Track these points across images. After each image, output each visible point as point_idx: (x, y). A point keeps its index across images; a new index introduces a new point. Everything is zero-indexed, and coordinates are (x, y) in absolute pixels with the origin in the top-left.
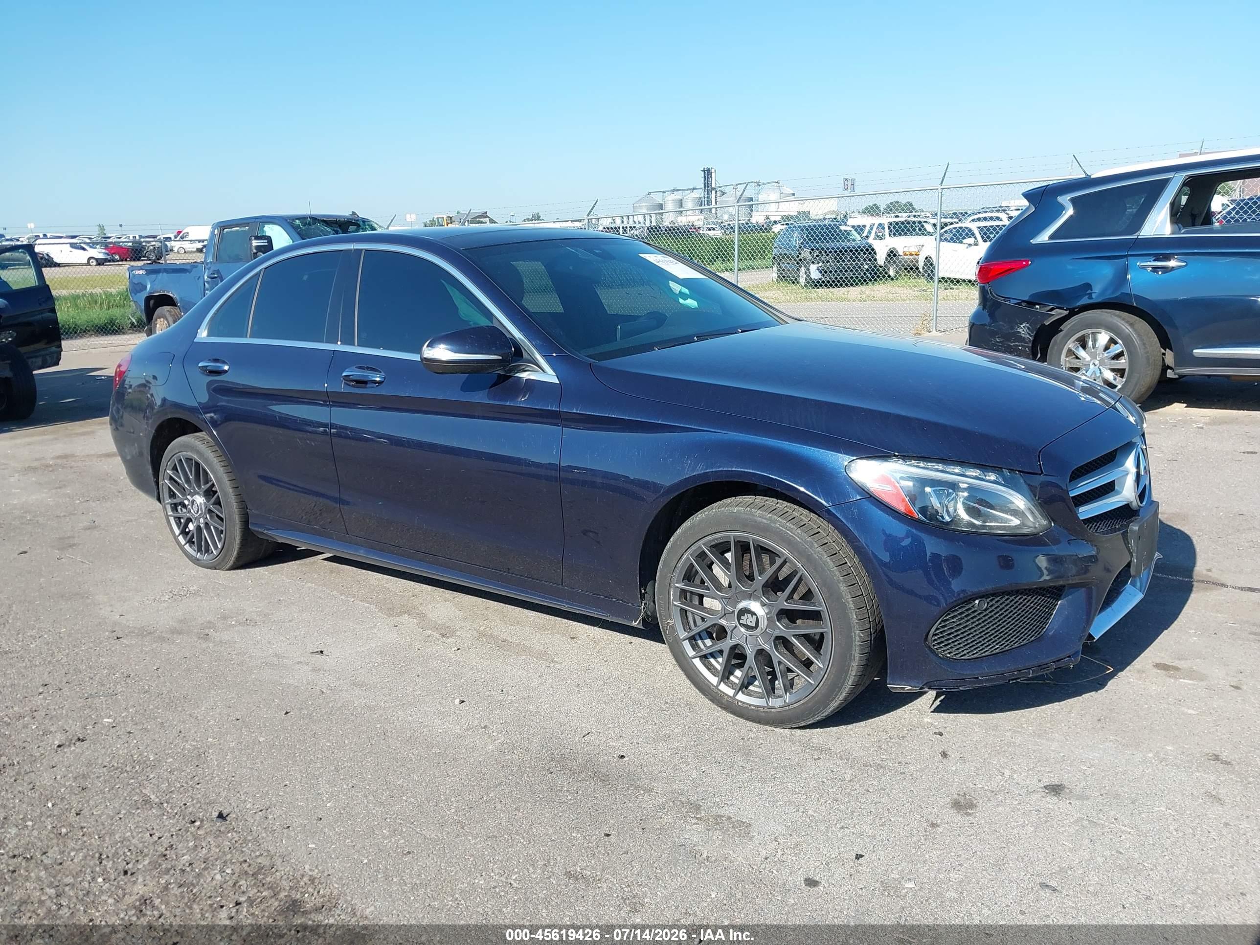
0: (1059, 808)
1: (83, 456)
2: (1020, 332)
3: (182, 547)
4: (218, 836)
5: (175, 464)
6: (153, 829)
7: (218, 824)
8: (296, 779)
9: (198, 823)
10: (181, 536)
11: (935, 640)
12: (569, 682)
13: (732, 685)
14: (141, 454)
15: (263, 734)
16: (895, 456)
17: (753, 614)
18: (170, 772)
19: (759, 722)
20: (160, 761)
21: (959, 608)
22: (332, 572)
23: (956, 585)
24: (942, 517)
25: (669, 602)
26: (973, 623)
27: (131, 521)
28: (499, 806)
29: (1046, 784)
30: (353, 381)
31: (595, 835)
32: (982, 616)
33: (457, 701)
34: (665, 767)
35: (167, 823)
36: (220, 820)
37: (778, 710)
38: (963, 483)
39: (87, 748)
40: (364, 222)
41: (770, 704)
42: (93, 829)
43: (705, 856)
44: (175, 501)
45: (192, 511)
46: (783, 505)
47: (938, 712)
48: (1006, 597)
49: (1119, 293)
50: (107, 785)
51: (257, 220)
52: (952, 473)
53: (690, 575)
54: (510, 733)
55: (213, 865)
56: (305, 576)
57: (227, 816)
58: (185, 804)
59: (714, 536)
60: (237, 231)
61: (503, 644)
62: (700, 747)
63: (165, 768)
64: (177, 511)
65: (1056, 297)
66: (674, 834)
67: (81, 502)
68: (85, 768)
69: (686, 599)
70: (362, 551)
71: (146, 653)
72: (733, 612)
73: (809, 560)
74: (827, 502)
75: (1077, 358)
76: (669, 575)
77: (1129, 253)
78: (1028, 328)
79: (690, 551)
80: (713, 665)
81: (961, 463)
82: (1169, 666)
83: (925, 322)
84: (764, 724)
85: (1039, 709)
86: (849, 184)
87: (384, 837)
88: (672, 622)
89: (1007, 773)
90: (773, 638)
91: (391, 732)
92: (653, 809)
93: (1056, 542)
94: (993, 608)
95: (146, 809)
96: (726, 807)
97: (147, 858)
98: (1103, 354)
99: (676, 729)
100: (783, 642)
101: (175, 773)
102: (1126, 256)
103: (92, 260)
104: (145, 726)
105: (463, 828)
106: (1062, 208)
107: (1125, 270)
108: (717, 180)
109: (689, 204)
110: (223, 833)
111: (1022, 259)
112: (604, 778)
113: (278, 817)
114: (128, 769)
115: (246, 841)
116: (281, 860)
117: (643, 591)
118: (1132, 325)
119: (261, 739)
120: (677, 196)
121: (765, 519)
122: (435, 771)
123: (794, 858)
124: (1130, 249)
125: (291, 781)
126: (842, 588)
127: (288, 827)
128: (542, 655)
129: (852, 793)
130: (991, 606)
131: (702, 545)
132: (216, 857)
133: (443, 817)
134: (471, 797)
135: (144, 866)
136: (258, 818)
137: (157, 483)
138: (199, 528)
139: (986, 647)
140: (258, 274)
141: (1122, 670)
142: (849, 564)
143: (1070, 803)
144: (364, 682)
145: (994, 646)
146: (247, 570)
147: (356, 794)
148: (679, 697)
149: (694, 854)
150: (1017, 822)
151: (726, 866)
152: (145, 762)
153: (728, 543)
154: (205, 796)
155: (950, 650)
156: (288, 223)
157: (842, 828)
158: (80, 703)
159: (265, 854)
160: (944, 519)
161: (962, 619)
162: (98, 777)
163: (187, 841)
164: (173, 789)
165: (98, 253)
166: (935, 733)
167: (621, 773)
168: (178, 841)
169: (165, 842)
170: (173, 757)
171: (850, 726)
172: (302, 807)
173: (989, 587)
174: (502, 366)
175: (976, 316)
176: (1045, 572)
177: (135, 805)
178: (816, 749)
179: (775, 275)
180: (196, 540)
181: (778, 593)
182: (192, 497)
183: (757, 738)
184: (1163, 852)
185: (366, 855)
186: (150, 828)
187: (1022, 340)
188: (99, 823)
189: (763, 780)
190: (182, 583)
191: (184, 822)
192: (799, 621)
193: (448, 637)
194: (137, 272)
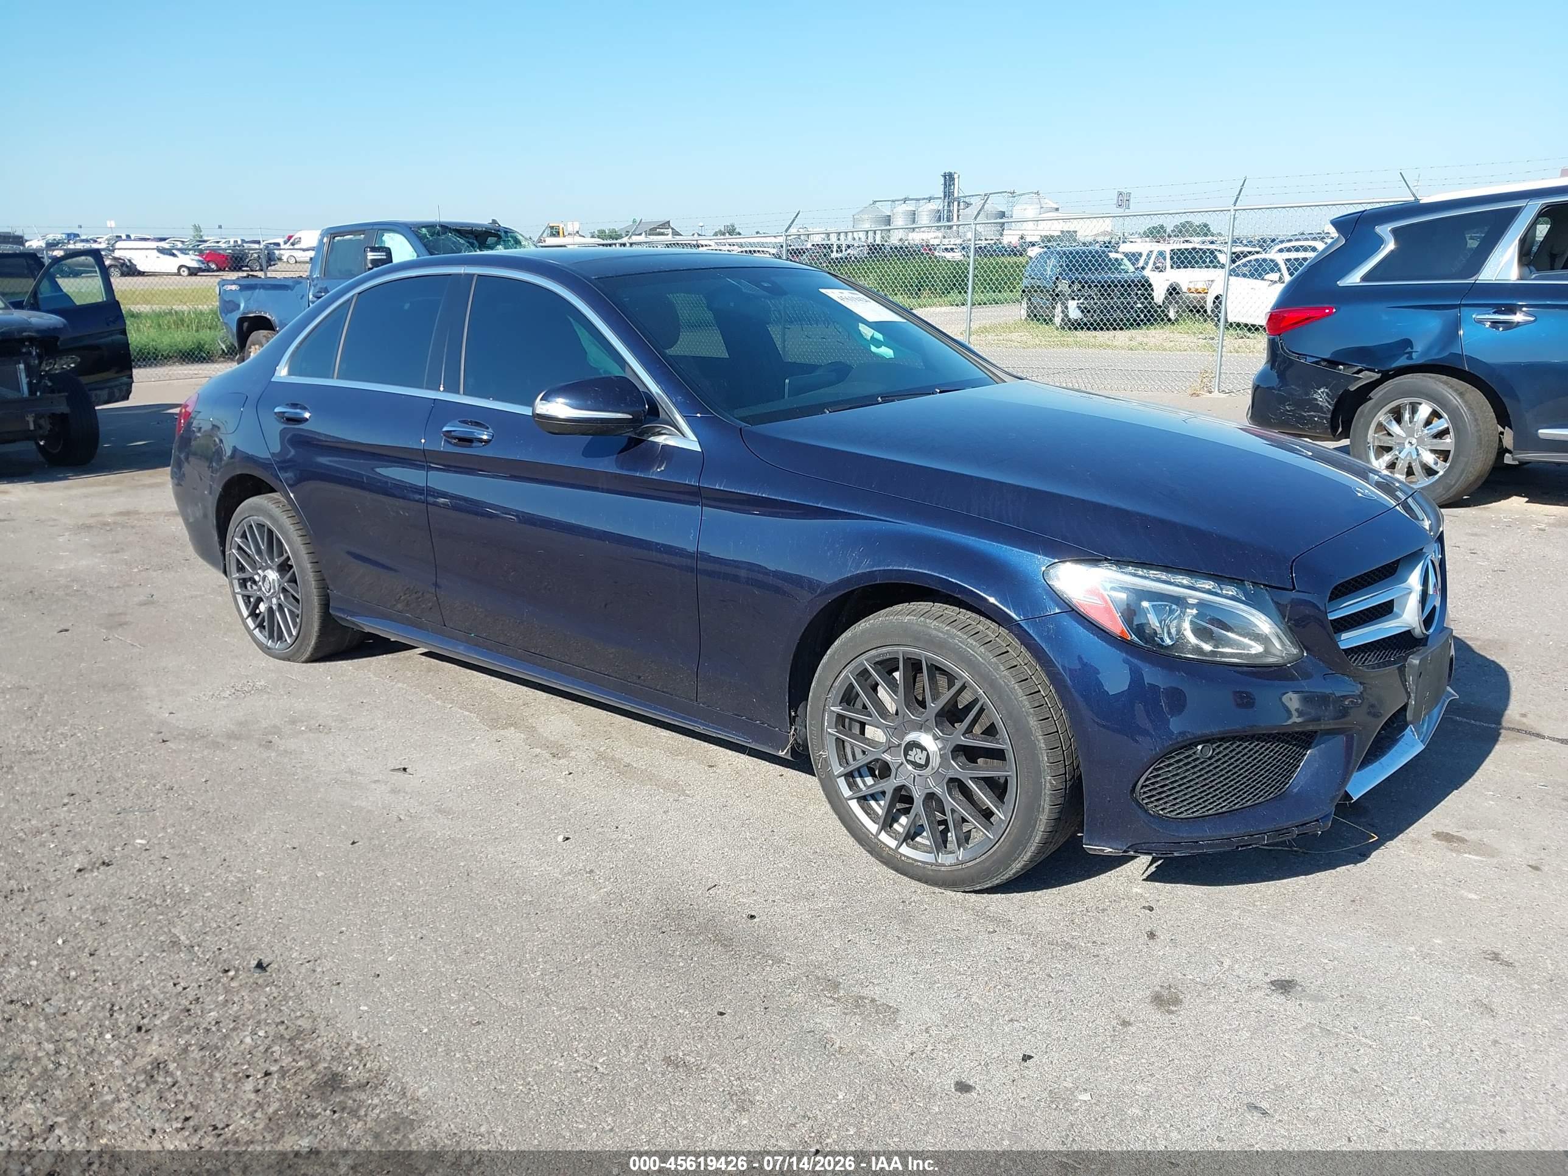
0: (1285, 1010)
1: (149, 514)
2: (1316, 399)
3: (250, 632)
4: (254, 990)
5: (245, 531)
6: (178, 977)
7: (256, 975)
8: (355, 925)
9: (232, 973)
10: (250, 619)
11: (1145, 793)
12: (699, 820)
13: (895, 835)
14: (205, 516)
15: (323, 868)
16: (1106, 559)
17: (923, 749)
18: (207, 909)
19: (926, 882)
20: (196, 895)
21: (1177, 754)
22: (429, 670)
23: (1176, 725)
24: (1162, 639)
25: (822, 730)
26: (1194, 773)
27: (196, 597)
28: (594, 970)
29: (1273, 979)
30: (455, 438)
31: (706, 1013)
32: (1205, 765)
33: (560, 838)
34: (803, 933)
35: (195, 971)
36: (258, 970)
37: (949, 869)
38: (1191, 597)
39: (112, 875)
40: (506, 232)
41: (940, 861)
42: (108, 974)
43: (837, 1046)
44: (243, 576)
45: (263, 589)
46: (965, 615)
47: (1152, 881)
48: (1238, 743)
49: (1447, 354)
50: (131, 921)
51: (375, 227)
52: (1177, 585)
53: (850, 695)
54: (620, 881)
55: (243, 1025)
56: (397, 674)
57: (268, 966)
58: (220, 949)
59: (880, 651)
60: (350, 240)
61: (626, 770)
62: (849, 910)
63: (201, 903)
64: (246, 588)
65: (1365, 355)
66: (803, 1017)
67: (140, 571)
68: (107, 899)
69: (844, 727)
70: (462, 648)
71: (195, 761)
72: (899, 745)
73: (991, 684)
74: (1018, 615)
75: (1389, 434)
76: (823, 697)
77: (1463, 302)
78: (1327, 394)
79: (849, 667)
80: (873, 810)
81: (1190, 572)
82: (1453, 836)
83: (1204, 380)
84: (930, 885)
85: (1278, 883)
86: (1123, 200)
87: (451, 1003)
88: (826, 753)
89: (1227, 962)
90: (946, 781)
91: (476, 872)
92: (781, 984)
93: (1307, 676)
94: (1220, 756)
95: (174, 952)
96: (871, 987)
97: (167, 1013)
98: (1422, 431)
99: (824, 886)
100: (957, 785)
101: (213, 910)
102: (1459, 306)
103: (183, 269)
104: (184, 851)
105: (547, 995)
106: (1380, 242)
107: (1457, 324)
108: (961, 188)
109: (924, 219)
110: (260, 986)
111: (1326, 306)
112: (726, 942)
113: (328, 970)
114: (158, 902)
115: (286, 998)
116: (324, 1023)
117: (793, 714)
118: (1461, 395)
119: (320, 874)
120: (910, 206)
121: (942, 632)
122: (524, 923)
123: (946, 1055)
124: (1465, 296)
125: (348, 927)
126: (1031, 723)
127: (339, 984)
128: (673, 786)
129: (1030, 977)
130: (1218, 754)
131: (865, 662)
132: (249, 1015)
133: (525, 981)
134: (562, 958)
135: (163, 1021)
136: (304, 971)
137: (224, 552)
138: (270, 610)
139: (1210, 804)
140: (349, 300)
141: (1391, 838)
142: (1042, 693)
143: (1301, 1005)
144: (451, 808)
145: (1220, 804)
146: (328, 663)
147: (424, 947)
148: (832, 845)
149: (824, 1043)
150: (1231, 1025)
151: (861, 1061)
152: (178, 894)
153: (896, 660)
154: (245, 940)
155: (1164, 806)
156: (412, 231)
157: (1011, 1020)
158: (111, 818)
159: (307, 1015)
160: (1163, 641)
161: (1180, 767)
162: (121, 911)
163: (217, 994)
164: (208, 929)
165: (191, 260)
166: (1144, 907)
167: (748, 938)
168: (206, 994)
169: (191, 994)
170: (212, 891)
171: (1039, 893)
172: (357, 960)
173: (1215, 729)
174: (632, 427)
175: (1262, 376)
176: (1295, 714)
177: (161, 947)
178: (992, 919)
179: (1024, 313)
180: (267, 624)
181: (956, 725)
182: (264, 571)
183: (921, 902)
184: (1409, 1073)
185: (427, 1023)
186: (174, 976)
187: (1318, 408)
188: (116, 967)
189: (921, 955)
190: (247, 676)
191: (216, 971)
192: (980, 761)
193: (560, 758)
194: (229, 287)
